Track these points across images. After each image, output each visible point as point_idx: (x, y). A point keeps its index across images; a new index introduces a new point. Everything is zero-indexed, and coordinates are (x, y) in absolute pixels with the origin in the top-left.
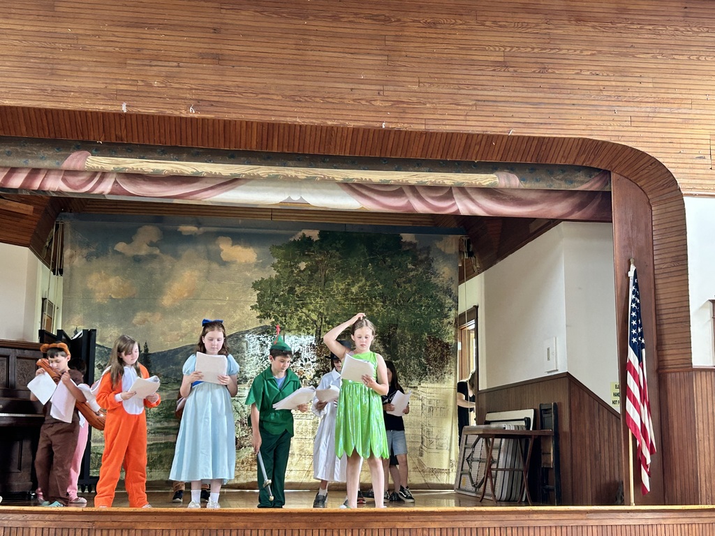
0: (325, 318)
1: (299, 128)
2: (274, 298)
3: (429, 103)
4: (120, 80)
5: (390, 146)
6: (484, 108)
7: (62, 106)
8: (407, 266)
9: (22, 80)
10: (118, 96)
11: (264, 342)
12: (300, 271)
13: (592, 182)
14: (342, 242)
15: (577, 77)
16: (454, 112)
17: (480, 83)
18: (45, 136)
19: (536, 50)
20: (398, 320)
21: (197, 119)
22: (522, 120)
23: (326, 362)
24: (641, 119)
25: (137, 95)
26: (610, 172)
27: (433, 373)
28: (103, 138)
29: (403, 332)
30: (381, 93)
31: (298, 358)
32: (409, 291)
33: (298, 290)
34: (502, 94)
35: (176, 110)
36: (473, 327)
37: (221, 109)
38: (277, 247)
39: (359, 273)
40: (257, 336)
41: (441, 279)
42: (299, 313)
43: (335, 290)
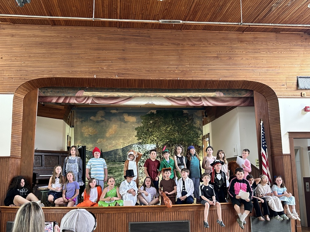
0: (159, 139)
1: (151, 81)
2: (142, 133)
3: (193, 71)
4: (93, 67)
5: (181, 85)
6: (211, 72)
7: (75, 77)
8: (185, 121)
9: (62, 69)
11: (140, 148)
12: (150, 124)
13: (247, 94)
14: (164, 114)
15: (241, 60)
16: (201, 73)
17: (209, 63)
18: (70, 86)
19: (227, 52)
20: (183, 139)
21: (118, 79)
22: (224, 75)
23: (160, 153)
24: (263, 73)
25: (99, 72)
26: (253, 91)
28: (88, 86)
29: (185, 143)
30: (177, 68)
32: (186, 129)
33: (150, 130)
34: (217, 67)
35: (111, 76)
36: (208, 140)
37: (126, 76)
38: (143, 116)
39: (170, 124)
40: (137, 146)
41: (197, 125)
42: (150, 137)
43: (162, 129)
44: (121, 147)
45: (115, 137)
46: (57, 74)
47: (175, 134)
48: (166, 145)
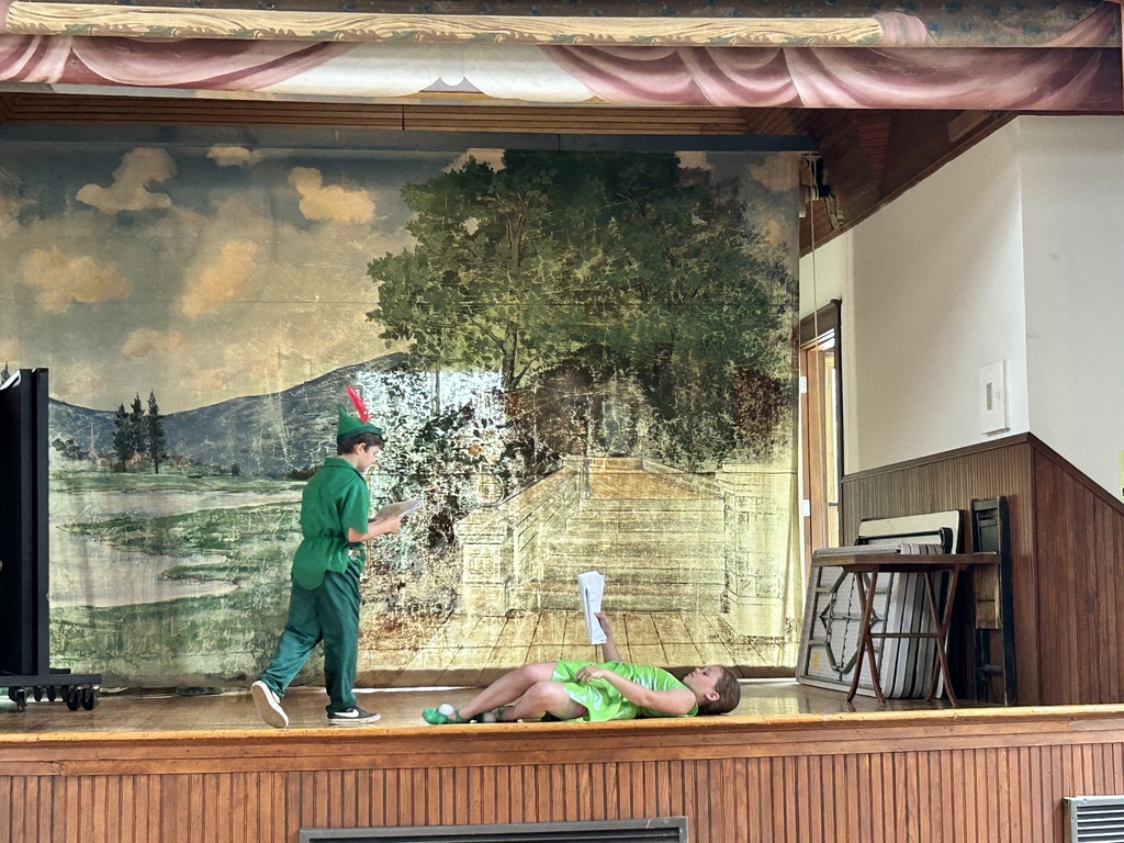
0: (523, 334)
2: (414, 295)
8: (690, 220)
11: (397, 388)
12: (468, 237)
13: (1081, 29)
20: (673, 336)
23: (526, 425)
26: (1118, 6)
27: (748, 443)
29: (684, 360)
31: (468, 418)
32: (695, 275)
33: (464, 276)
36: (831, 344)
38: (418, 187)
39: (589, 237)
40: (383, 376)
41: (762, 246)
42: (466, 325)
43: (541, 274)
47: (622, 302)
48: (564, 372)
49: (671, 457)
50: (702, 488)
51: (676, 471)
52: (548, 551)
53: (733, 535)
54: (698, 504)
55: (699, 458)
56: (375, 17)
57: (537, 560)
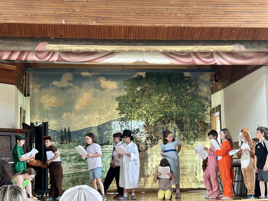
0: (150, 113)
1: (143, 28)
2: (126, 104)
3: (203, 14)
4: (61, 9)
5: (185, 34)
6: (229, 15)
7: (36, 22)
8: (187, 87)
9: (17, 11)
10: (61, 16)
11: (122, 125)
12: (137, 91)
14: (156, 77)
16: (215, 18)
17: (226, 3)
18: (28, 36)
20: (183, 113)
21: (97, 26)
22: (246, 20)
23: (151, 133)
25: (70, 16)
27: (201, 137)
28: (54, 36)
29: (186, 118)
30: (181, 10)
31: (138, 132)
32: (188, 99)
33: (137, 100)
34: (237, 8)
35: (87, 22)
36: (219, 114)
37: (107, 21)
38: (126, 81)
39: (164, 91)
40: (119, 122)
41: (203, 93)
42: (138, 111)
43: (154, 100)
44: (96, 125)
45: (87, 110)
46: (10, 18)
47: (172, 106)
48: (159, 121)
49: (183, 140)
50: (190, 147)
51: (184, 143)
52: (156, 161)
53: (198, 158)
54: (190, 151)
55: (190, 141)
56: (125, 47)
57: (154, 163)
